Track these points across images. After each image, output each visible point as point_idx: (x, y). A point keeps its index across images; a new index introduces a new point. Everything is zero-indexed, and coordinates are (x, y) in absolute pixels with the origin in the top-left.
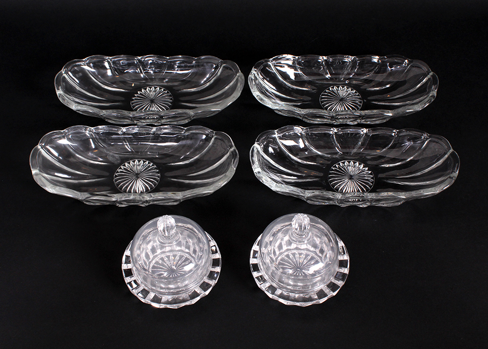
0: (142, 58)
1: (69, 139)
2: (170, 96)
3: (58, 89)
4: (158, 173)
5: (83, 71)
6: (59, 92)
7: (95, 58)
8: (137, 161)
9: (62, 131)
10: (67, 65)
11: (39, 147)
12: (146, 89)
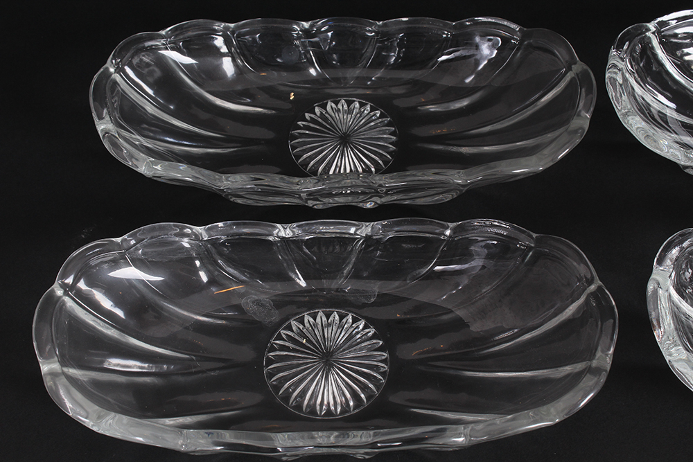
0: (312, 26)
1: (139, 263)
2: (389, 124)
3: (100, 118)
4: (380, 349)
5: (162, 63)
6: (104, 126)
7: (191, 28)
8: (321, 314)
9: (119, 240)
10: (122, 49)
11: (60, 292)
12: (324, 106)
